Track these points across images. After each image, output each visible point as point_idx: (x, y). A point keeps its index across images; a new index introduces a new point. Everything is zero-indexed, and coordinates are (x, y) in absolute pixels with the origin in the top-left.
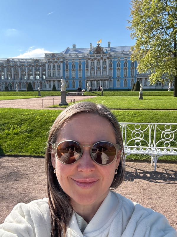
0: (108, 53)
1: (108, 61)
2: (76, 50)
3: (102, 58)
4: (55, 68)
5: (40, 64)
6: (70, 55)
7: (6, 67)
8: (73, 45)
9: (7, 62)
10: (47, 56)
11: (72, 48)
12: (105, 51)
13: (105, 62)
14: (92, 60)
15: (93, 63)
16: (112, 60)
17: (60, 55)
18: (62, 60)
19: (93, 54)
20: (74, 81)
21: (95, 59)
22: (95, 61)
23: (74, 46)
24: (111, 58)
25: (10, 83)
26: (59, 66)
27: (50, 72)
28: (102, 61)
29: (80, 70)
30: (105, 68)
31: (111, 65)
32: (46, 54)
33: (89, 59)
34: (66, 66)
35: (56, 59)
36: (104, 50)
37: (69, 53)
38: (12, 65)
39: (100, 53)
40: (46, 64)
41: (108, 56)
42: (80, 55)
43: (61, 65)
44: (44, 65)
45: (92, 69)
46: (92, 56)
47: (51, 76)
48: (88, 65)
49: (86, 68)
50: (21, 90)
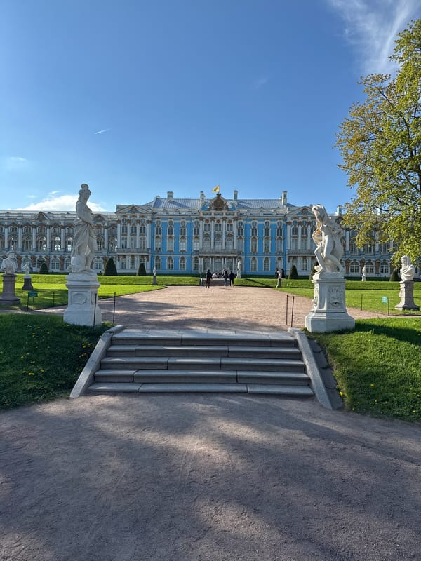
0: (235, 210)
1: (235, 224)
2: (173, 202)
3: (224, 219)
4: (136, 232)
5: (106, 225)
6: (165, 209)
7: (35, 227)
8: (168, 192)
9: (39, 217)
10: (121, 209)
11: (166, 197)
12: (230, 207)
13: (230, 226)
14: (207, 221)
15: (207, 226)
16: (242, 223)
17: (146, 208)
18: (149, 218)
19: (209, 210)
20: (170, 258)
21: (213, 219)
22: (213, 224)
23: (170, 195)
24: (241, 219)
25: (41, 257)
26: (143, 229)
27: (126, 239)
28: (224, 224)
29: (183, 238)
30: (230, 236)
31: (240, 232)
32: (118, 206)
33: (202, 219)
34: (157, 229)
35: (138, 217)
36: (228, 204)
37: (161, 206)
38: (48, 224)
39: (221, 209)
40: (119, 225)
41: (236, 214)
42: (184, 212)
43: (148, 227)
44: (114, 226)
45: (207, 236)
46: (207, 214)
47: (128, 246)
48: (198, 229)
49: (195, 234)
50: (63, 272)
